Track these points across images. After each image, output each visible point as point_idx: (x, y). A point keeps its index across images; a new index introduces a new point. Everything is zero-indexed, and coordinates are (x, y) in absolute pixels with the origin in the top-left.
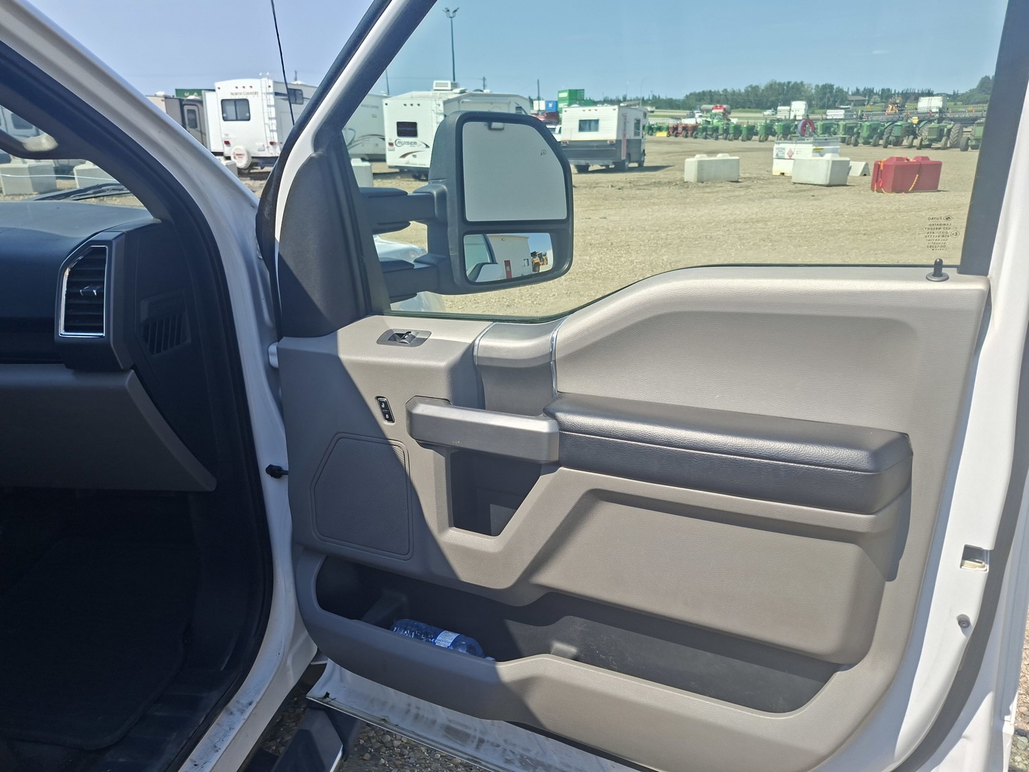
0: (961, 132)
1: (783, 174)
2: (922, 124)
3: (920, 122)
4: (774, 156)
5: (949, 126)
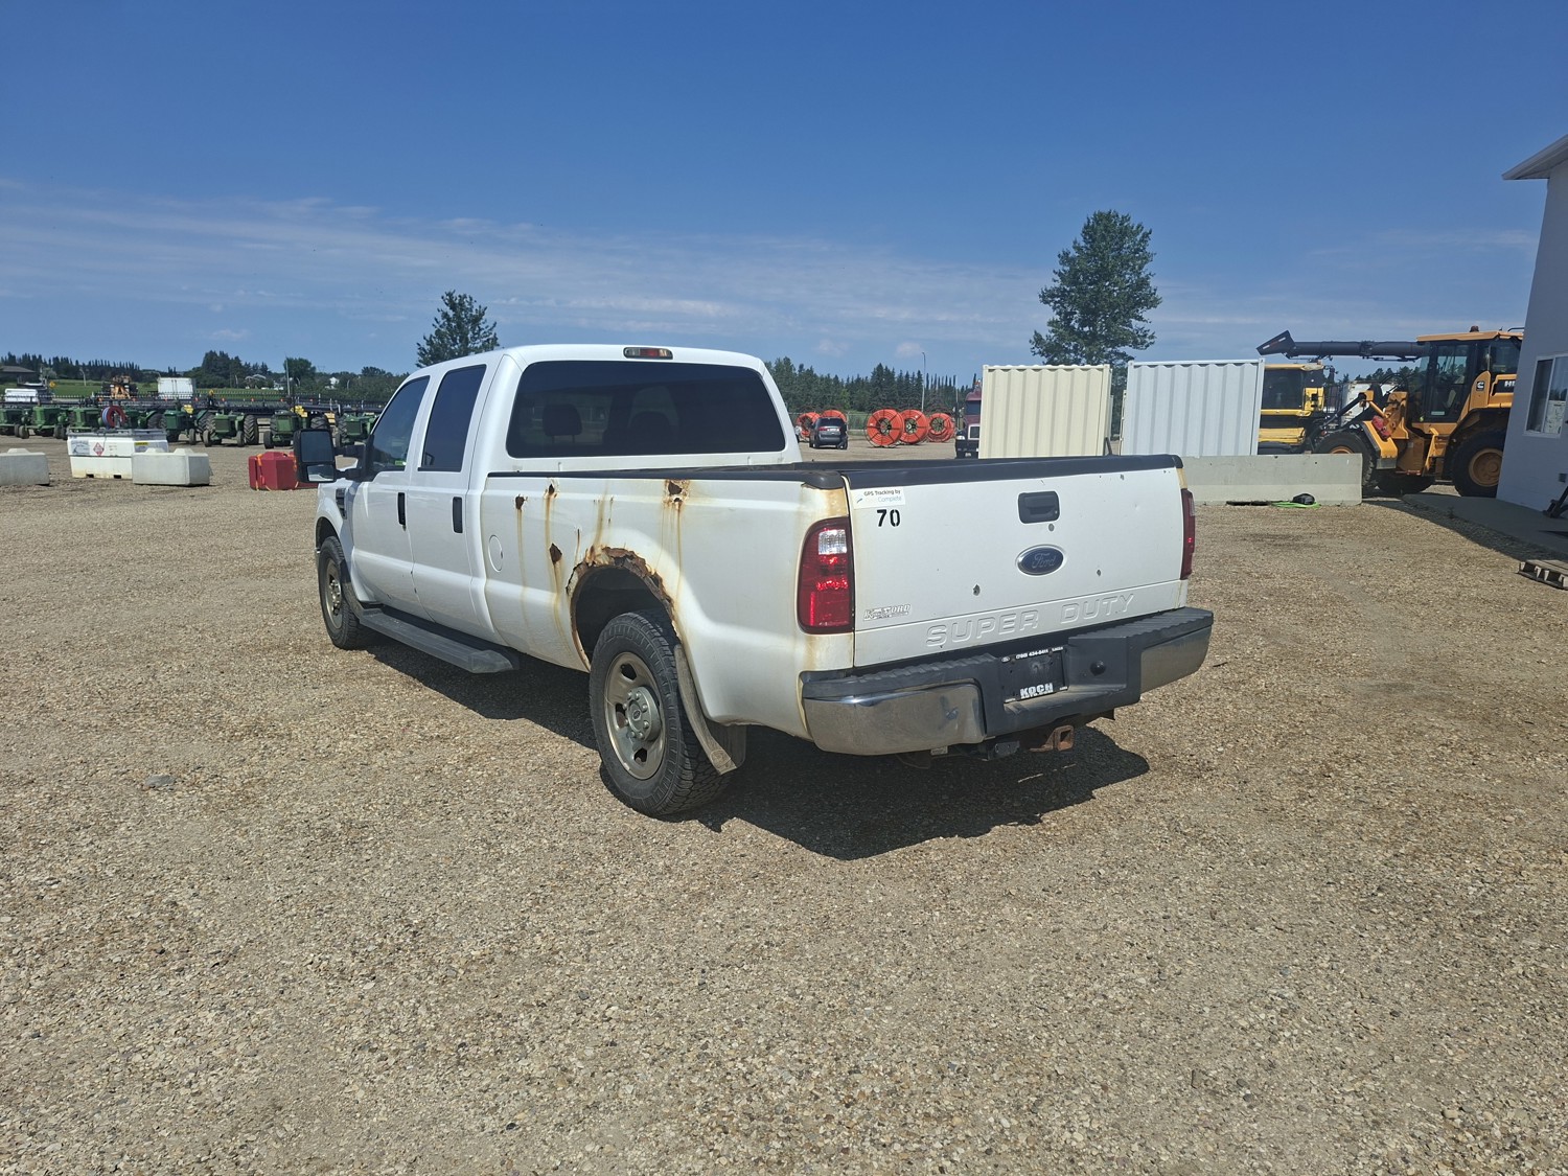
0: (256, 426)
1: (91, 476)
2: (201, 414)
3: (196, 411)
4: (70, 453)
5: (240, 418)
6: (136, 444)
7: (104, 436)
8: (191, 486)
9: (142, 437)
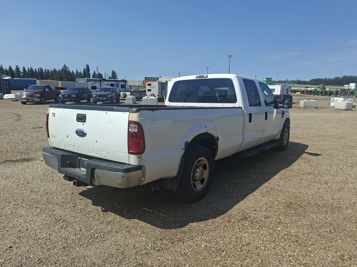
1: (334, 106)
4: (331, 101)
6: (344, 99)
7: (338, 97)
8: (346, 110)
9: (346, 98)
